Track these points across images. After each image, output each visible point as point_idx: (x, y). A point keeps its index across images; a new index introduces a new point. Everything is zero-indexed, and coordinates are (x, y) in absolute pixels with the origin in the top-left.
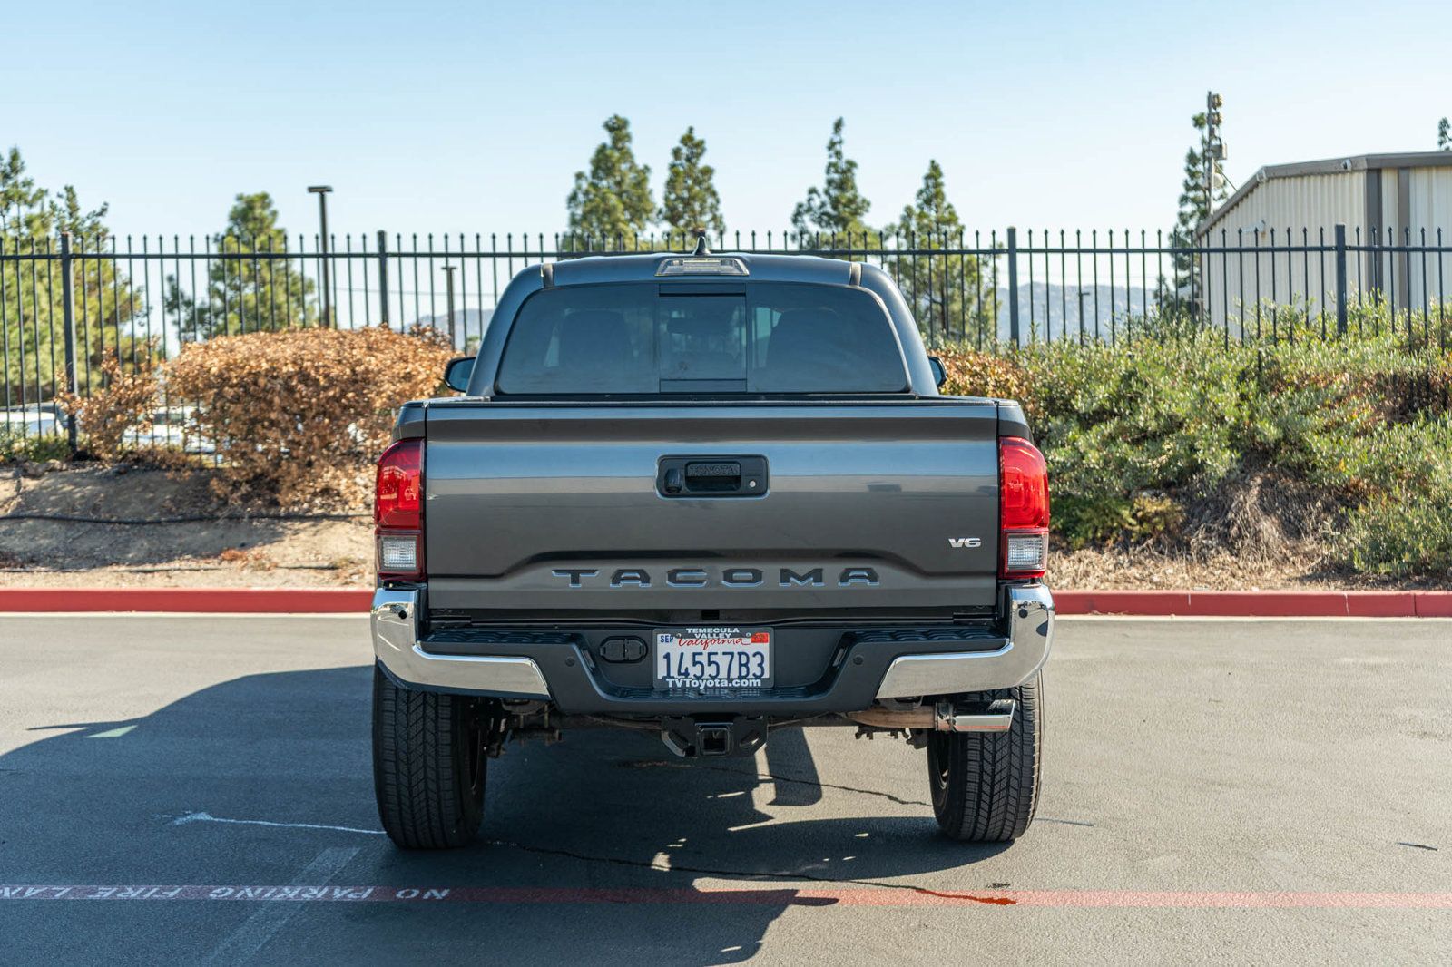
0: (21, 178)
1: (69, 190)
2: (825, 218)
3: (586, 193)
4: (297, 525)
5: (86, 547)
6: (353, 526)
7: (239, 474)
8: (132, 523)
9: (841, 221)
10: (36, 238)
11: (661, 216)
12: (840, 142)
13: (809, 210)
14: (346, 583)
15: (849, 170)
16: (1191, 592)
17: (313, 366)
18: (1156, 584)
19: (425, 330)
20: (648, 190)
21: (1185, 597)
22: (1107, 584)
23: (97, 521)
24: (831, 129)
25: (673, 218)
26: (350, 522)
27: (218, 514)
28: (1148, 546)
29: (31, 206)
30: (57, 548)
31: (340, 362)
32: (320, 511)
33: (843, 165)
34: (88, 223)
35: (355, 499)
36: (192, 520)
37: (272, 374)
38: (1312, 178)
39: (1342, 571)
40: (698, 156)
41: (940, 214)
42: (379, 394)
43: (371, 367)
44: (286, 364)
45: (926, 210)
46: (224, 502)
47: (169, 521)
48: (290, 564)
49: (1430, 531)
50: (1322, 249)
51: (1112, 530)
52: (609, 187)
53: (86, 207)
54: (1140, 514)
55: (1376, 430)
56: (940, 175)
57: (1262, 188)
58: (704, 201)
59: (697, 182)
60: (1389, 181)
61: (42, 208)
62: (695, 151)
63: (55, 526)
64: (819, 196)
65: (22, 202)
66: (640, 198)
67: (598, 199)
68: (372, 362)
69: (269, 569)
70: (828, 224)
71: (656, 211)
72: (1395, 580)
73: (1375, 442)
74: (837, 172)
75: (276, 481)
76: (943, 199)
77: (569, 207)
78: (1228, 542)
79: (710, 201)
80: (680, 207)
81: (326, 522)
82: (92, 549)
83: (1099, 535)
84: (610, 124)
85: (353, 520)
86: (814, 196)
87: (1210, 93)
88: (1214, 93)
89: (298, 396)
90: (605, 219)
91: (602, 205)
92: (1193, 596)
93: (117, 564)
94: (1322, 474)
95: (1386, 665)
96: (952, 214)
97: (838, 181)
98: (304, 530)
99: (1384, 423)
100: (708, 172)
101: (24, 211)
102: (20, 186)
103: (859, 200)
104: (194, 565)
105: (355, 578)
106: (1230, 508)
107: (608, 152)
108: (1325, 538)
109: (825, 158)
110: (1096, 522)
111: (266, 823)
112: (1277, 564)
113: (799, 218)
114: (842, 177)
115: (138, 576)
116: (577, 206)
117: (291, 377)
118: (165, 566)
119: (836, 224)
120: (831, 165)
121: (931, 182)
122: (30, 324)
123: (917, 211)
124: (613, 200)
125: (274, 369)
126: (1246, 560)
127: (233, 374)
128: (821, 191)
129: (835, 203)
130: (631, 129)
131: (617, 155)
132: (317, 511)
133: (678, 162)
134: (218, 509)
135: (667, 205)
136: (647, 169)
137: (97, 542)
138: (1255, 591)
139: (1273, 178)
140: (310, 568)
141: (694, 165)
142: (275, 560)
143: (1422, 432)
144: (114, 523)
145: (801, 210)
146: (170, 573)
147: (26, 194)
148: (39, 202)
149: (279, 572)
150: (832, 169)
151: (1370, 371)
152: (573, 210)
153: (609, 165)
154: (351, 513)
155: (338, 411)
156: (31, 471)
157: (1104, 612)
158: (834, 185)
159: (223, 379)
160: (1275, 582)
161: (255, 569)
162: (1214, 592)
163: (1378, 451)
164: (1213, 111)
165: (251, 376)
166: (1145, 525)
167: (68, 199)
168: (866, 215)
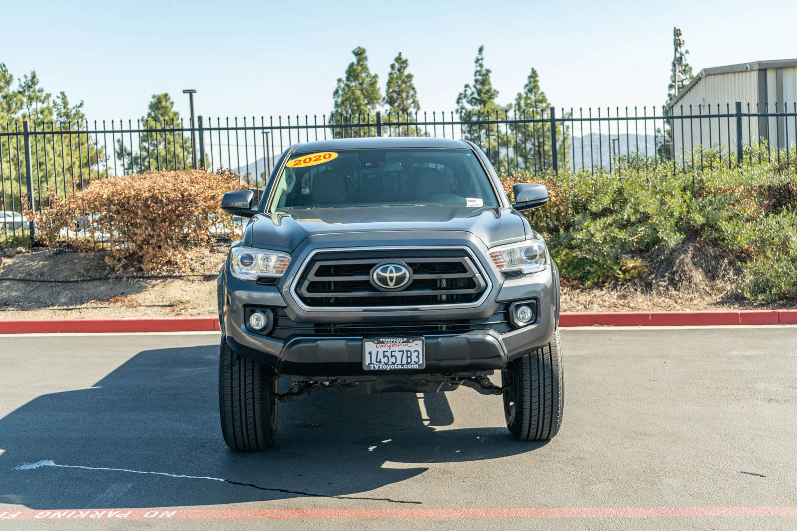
0: (37, 87)
1: (63, 93)
2: (474, 100)
3: (343, 90)
4: (154, 282)
5: (36, 296)
6: (184, 281)
7: (120, 253)
8: (62, 282)
9: (483, 102)
10: (46, 121)
11: (384, 101)
12: (482, 59)
13: (465, 96)
14: (178, 315)
15: (487, 74)
16: (651, 312)
17: (160, 193)
18: (632, 308)
19: (225, 171)
20: (378, 87)
21: (648, 315)
22: (604, 308)
23: (43, 281)
24: (477, 52)
25: (391, 102)
26: (183, 279)
27: (110, 276)
28: (628, 286)
29: (43, 103)
30: (20, 297)
31: (175, 190)
32: (166, 274)
33: (484, 72)
34: (74, 112)
35: (185, 266)
36: (95, 280)
37: (137, 197)
38: (729, 75)
39: (737, 299)
40: (405, 68)
41: (537, 98)
42: (196, 207)
43: (192, 193)
44: (145, 192)
45: (529, 95)
46: (113, 270)
47: (82, 281)
48: (148, 304)
49: (788, 275)
50: (728, 116)
51: (608, 277)
52: (356, 86)
53: (72, 103)
54: (623, 268)
55: (759, 217)
56: (537, 76)
57: (703, 81)
58: (408, 92)
59: (404, 82)
60: (771, 76)
61: (48, 104)
62: (402, 65)
63: (21, 285)
64: (470, 88)
65: (38, 100)
66: (373, 92)
67: (350, 93)
68: (193, 190)
69: (136, 307)
70: (475, 104)
71: (381, 99)
72: (768, 303)
73: (758, 224)
74: (480, 75)
75: (142, 257)
76: (538, 89)
77: (334, 97)
78: (673, 283)
79: (411, 92)
80: (395, 96)
81: (169, 280)
82: (39, 297)
83: (600, 280)
84: (356, 51)
85: (184, 278)
86: (468, 89)
87: (675, 28)
88: (677, 28)
89: (151, 209)
90: (354, 104)
91: (352, 96)
92: (653, 315)
93: (53, 305)
94: (728, 243)
95: (756, 355)
96: (544, 97)
97: (481, 80)
98: (157, 285)
99: (763, 213)
100: (410, 77)
101: (40, 106)
102: (37, 92)
103: (492, 90)
104: (94, 305)
105: (183, 311)
106: (675, 263)
107: (355, 67)
108: (729, 280)
109: (474, 67)
110: (599, 273)
111: (85, 468)
112: (701, 296)
113: (460, 101)
114: (483, 78)
115: (64, 312)
116: (338, 97)
117: (147, 199)
118: (79, 306)
119: (480, 104)
120: (477, 72)
121: (532, 80)
122: (43, 167)
123: (524, 96)
124: (358, 93)
125: (139, 195)
126: (684, 293)
127: (116, 198)
128: (471, 86)
129: (479, 92)
130: (367, 54)
131: (360, 68)
132: (165, 274)
133: (394, 72)
134: (109, 273)
135: (387, 95)
136: (376, 76)
137: (43, 293)
138: (688, 311)
139: (708, 75)
140: (159, 306)
141: (402, 73)
142: (140, 301)
143: (785, 218)
144: (52, 282)
145: (461, 96)
146: (81, 310)
147: (40, 96)
148: (48, 101)
149: (142, 308)
150: (478, 74)
151: (756, 184)
152: (336, 99)
153: (356, 74)
154: (183, 274)
155: (174, 218)
156: (8, 254)
157: (601, 325)
158: (478, 83)
159: (110, 201)
160: (701, 305)
161: (128, 307)
162: (664, 312)
163: (760, 230)
164: (677, 38)
165: (126, 199)
166: (627, 274)
167: (62, 99)
168: (496, 98)
